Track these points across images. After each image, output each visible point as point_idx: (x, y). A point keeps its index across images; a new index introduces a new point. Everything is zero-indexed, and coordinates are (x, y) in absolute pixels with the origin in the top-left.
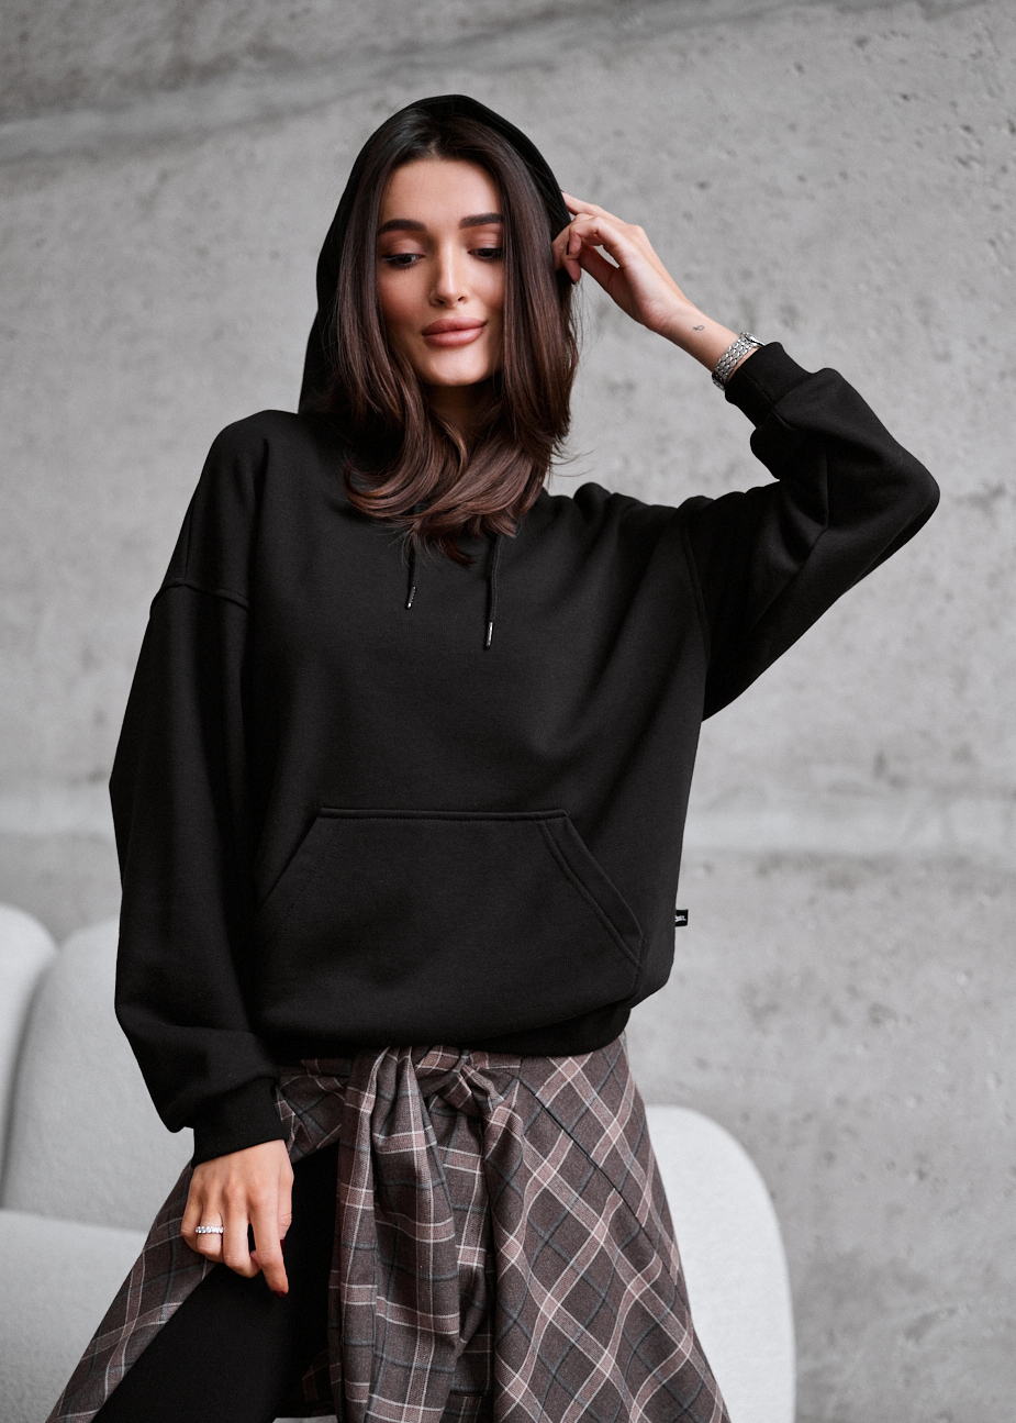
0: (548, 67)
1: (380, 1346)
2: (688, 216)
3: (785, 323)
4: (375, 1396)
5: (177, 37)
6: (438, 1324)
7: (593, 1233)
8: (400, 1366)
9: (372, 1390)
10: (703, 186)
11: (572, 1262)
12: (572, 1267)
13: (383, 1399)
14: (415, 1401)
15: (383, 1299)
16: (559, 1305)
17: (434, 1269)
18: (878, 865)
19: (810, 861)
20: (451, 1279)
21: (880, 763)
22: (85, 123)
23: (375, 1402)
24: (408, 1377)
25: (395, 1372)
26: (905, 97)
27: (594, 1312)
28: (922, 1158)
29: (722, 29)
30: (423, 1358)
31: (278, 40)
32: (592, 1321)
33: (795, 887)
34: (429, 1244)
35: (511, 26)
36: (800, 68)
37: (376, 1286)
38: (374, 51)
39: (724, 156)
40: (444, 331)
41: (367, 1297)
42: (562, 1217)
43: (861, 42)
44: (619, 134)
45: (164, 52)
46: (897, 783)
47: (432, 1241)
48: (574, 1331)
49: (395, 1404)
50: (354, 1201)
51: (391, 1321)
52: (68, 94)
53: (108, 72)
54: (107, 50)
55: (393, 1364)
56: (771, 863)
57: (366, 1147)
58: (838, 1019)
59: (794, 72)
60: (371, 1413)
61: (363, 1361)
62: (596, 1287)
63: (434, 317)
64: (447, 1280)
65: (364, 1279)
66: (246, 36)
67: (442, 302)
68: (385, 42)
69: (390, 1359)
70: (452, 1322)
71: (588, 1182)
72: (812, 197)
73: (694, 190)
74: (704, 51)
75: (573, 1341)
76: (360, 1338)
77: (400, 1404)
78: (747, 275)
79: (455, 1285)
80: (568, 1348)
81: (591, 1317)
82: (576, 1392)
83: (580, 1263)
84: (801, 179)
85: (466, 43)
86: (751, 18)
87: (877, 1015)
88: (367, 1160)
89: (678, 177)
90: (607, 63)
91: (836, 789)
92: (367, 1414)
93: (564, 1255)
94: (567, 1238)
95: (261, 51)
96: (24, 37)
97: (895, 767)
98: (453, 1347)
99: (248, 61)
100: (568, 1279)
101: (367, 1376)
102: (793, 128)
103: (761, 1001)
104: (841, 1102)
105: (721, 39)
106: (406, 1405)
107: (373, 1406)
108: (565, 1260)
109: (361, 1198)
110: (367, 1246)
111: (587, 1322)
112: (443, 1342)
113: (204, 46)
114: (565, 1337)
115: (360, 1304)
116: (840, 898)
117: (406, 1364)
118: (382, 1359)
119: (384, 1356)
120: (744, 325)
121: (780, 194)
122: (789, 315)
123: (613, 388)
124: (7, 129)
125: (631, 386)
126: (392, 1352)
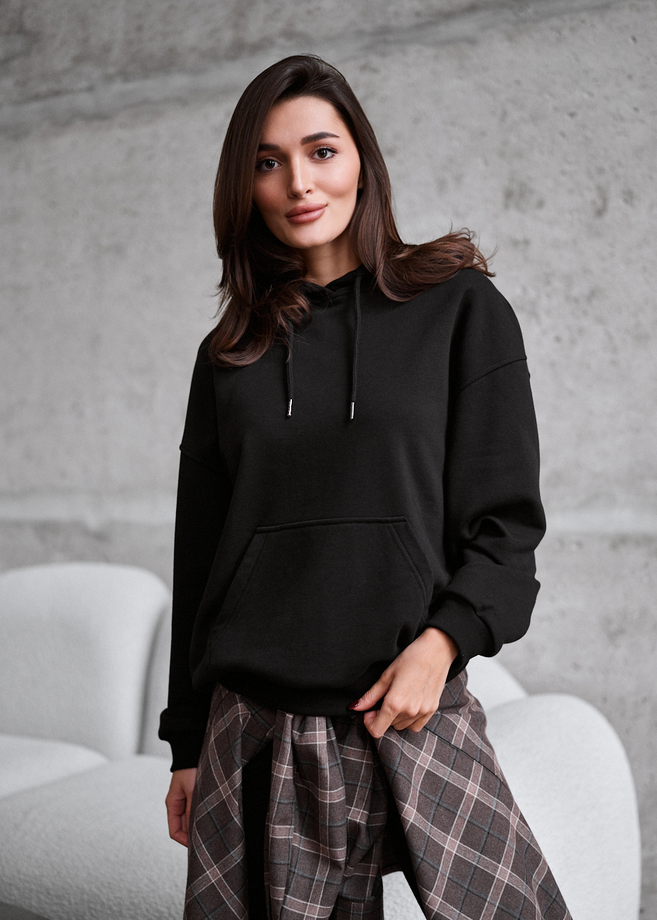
0: (472, 41)
1: (294, 865)
2: (563, 135)
3: (626, 201)
4: (288, 896)
5: (236, 26)
6: (333, 855)
7: (467, 791)
8: (307, 878)
9: (286, 892)
10: (572, 115)
11: (459, 813)
12: (459, 816)
13: (294, 899)
14: (314, 901)
15: (298, 835)
16: (458, 842)
17: (329, 819)
19: (644, 540)
20: (341, 826)
22: (178, 82)
23: (288, 900)
24: (311, 886)
25: (303, 881)
27: (483, 842)
29: (584, 15)
30: (322, 874)
31: (300, 27)
32: (483, 848)
33: (636, 556)
34: (326, 804)
35: (447, 16)
37: (293, 827)
38: (360, 33)
39: (586, 96)
40: (300, 214)
41: (285, 833)
42: (443, 786)
44: (518, 82)
45: (228, 36)
47: (328, 802)
48: (473, 857)
49: (302, 902)
50: (279, 773)
51: (303, 849)
52: (168, 63)
53: (193, 50)
54: (192, 36)
55: (302, 876)
56: (620, 541)
57: (288, 739)
59: (631, 42)
60: (285, 907)
61: (282, 874)
62: (480, 825)
63: (290, 207)
64: (338, 827)
65: (284, 821)
66: (279, 25)
67: (296, 196)
68: (368, 27)
69: (301, 873)
70: (341, 853)
71: (455, 760)
72: (642, 121)
73: (567, 118)
74: (573, 30)
75: (474, 863)
76: (281, 859)
77: (305, 902)
78: (601, 171)
79: (344, 830)
80: (473, 870)
81: (482, 845)
82: (487, 897)
83: (464, 812)
84: (636, 109)
85: (419, 27)
86: (602, 8)
88: (289, 748)
89: (556, 109)
90: (510, 38)
92: (282, 908)
93: (452, 809)
94: (451, 798)
95: (289, 34)
96: (139, 29)
98: (341, 869)
99: (282, 40)
100: (460, 824)
101: (284, 883)
102: (630, 77)
103: (614, 627)
105: (583, 21)
106: (309, 903)
107: (286, 903)
108: (453, 812)
109: (284, 771)
110: (286, 802)
111: (480, 849)
112: (335, 865)
113: (253, 32)
114: (469, 862)
115: (280, 837)
117: (311, 877)
118: (294, 873)
119: (296, 871)
120: (599, 203)
121: (622, 119)
122: (629, 196)
123: (515, 243)
124: (131, 86)
125: (527, 242)
126: (302, 868)
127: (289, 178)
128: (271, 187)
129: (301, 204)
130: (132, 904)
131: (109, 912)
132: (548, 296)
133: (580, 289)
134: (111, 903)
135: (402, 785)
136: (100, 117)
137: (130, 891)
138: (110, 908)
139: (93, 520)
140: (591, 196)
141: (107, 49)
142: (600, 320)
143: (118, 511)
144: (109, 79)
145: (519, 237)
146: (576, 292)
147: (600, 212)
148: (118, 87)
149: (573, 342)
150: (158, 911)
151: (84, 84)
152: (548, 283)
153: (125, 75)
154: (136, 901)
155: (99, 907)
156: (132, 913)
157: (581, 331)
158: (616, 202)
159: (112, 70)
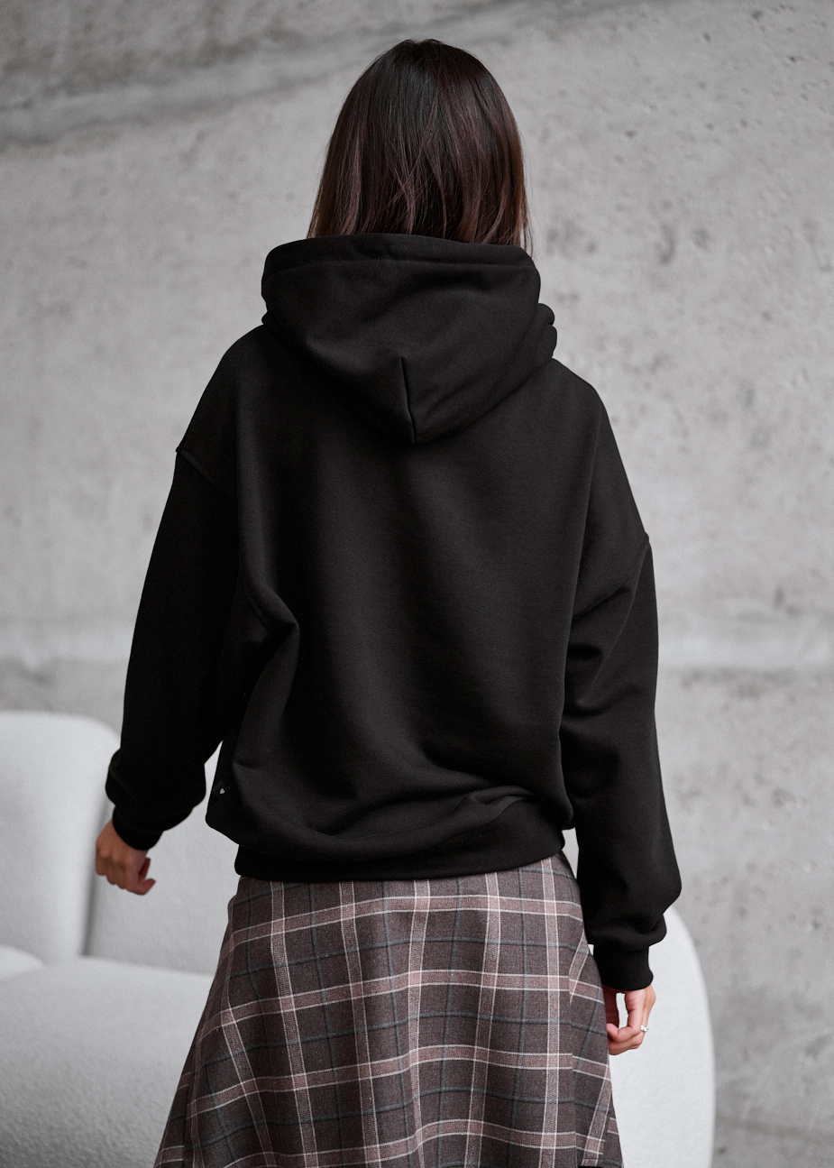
2: (619, 159)
3: (699, 243)
5: (210, 24)
10: (630, 134)
18: (778, 677)
19: (724, 675)
21: (779, 595)
22: (138, 95)
26: (792, 59)
28: (816, 911)
29: (644, 7)
31: (290, 24)
33: (712, 696)
36: (707, 37)
38: (366, 31)
39: (647, 110)
43: (757, 15)
44: (562, 93)
45: (199, 37)
46: (793, 612)
52: (124, 72)
53: (156, 53)
54: (154, 36)
56: (693, 677)
58: (747, 801)
59: (703, 41)
66: (264, 22)
68: (377, 24)
72: (717, 141)
73: (625, 138)
74: (630, 26)
78: (667, 205)
84: (710, 127)
87: (780, 796)
89: (611, 127)
90: (553, 37)
91: (744, 618)
95: (276, 33)
96: (88, 27)
97: (790, 599)
99: (267, 42)
102: (702, 86)
103: (687, 786)
104: (751, 868)
105: (643, 15)
113: (231, 31)
116: (748, 704)
120: (665, 246)
121: (693, 139)
122: (702, 238)
124: (78, 101)
125: (575, 297)
133: (641, 357)
136: (39, 141)
139: (32, 658)
140: (655, 237)
141: (48, 54)
142: (667, 396)
143: (63, 645)
144: (50, 92)
145: (565, 290)
146: (636, 359)
147: (666, 258)
148: (62, 102)
151: (20, 99)
152: (601, 348)
153: (71, 88)
157: (643, 410)
158: (685, 245)
159: (54, 81)
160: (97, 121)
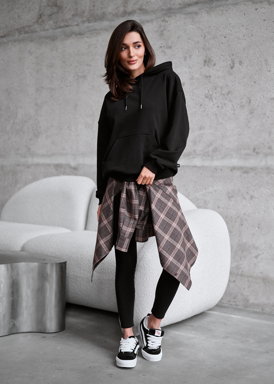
0: (196, 13)
1: (125, 219)
2: (222, 43)
5: (124, 6)
6: (135, 216)
7: (168, 205)
9: (123, 225)
12: (165, 210)
13: (125, 227)
14: (130, 227)
15: (126, 212)
16: (164, 216)
17: (134, 208)
18: (253, 169)
19: (240, 168)
21: (254, 149)
24: (129, 224)
25: (127, 223)
26: (264, 20)
28: (259, 224)
29: (230, 6)
30: (132, 221)
31: (144, 7)
32: (170, 218)
33: (237, 173)
35: (189, 5)
36: (244, 14)
37: (125, 210)
38: (163, 10)
39: (229, 31)
40: (131, 62)
41: (123, 211)
42: (162, 202)
43: (256, 9)
44: (209, 27)
45: (122, 9)
46: (257, 153)
47: (134, 203)
50: (122, 196)
51: (128, 216)
52: (102, 17)
53: (110, 13)
54: (110, 9)
56: (233, 169)
57: (125, 188)
58: (244, 198)
59: (243, 15)
60: (122, 228)
61: (122, 220)
63: (129, 59)
65: (123, 208)
66: (138, 6)
67: (131, 57)
68: (165, 8)
69: (127, 221)
70: (137, 216)
71: (166, 197)
72: (245, 40)
73: (224, 38)
74: (226, 11)
76: (122, 217)
77: (127, 228)
78: (233, 55)
79: (138, 211)
83: (167, 209)
84: (244, 36)
85: (180, 8)
86: (235, 4)
87: (252, 197)
88: (125, 190)
89: (221, 35)
90: (208, 13)
91: (246, 154)
93: (164, 208)
94: (164, 205)
95: (141, 9)
96: (94, 6)
97: (257, 150)
98: (136, 220)
99: (138, 11)
101: (122, 222)
102: (243, 26)
103: (230, 195)
104: (244, 214)
105: (230, 8)
109: (124, 195)
110: (124, 203)
112: (135, 219)
113: (129, 9)
116: (246, 175)
117: (129, 222)
118: (125, 221)
120: (232, 64)
121: (240, 39)
122: (241, 63)
123: (207, 77)
124: (90, 24)
125: (210, 77)
126: (127, 220)
127: (129, 53)
128: (124, 54)
129: (132, 59)
130: (81, 258)
131: (75, 260)
132: (216, 93)
133: (225, 91)
134: (75, 258)
135: (152, 200)
136: (80, 34)
137: (81, 254)
138: (75, 259)
139: (73, 164)
140: (230, 62)
141: (83, 12)
142: (230, 101)
143: (80, 160)
144: (84, 22)
145: (208, 75)
146: (224, 92)
147: (232, 68)
148: (86, 24)
149: (222, 107)
150: (88, 259)
151: (76, 24)
152: (216, 89)
153: (89, 21)
154: (82, 257)
155: (72, 259)
156: (81, 260)
157: (225, 104)
158: (237, 65)
159: (85, 19)
160: (95, 30)
